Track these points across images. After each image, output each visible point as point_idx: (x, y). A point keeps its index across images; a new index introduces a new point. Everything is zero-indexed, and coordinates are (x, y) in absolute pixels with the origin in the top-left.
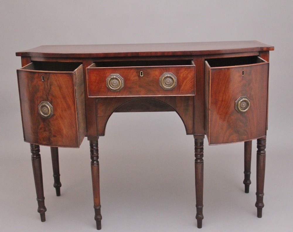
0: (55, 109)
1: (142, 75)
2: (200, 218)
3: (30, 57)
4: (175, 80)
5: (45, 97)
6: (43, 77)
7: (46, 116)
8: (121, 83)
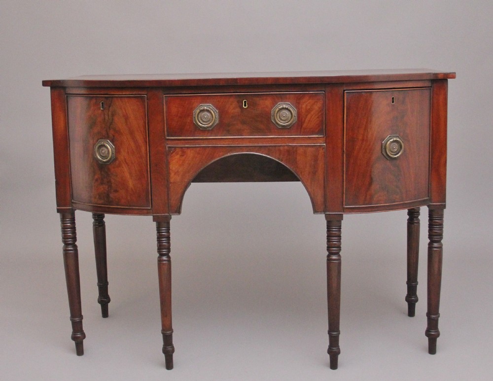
0: (117, 151)
1: (245, 105)
2: (335, 352)
3: (64, 88)
4: (294, 113)
5: (104, 133)
6: (102, 103)
7: (105, 160)
8: (215, 117)
